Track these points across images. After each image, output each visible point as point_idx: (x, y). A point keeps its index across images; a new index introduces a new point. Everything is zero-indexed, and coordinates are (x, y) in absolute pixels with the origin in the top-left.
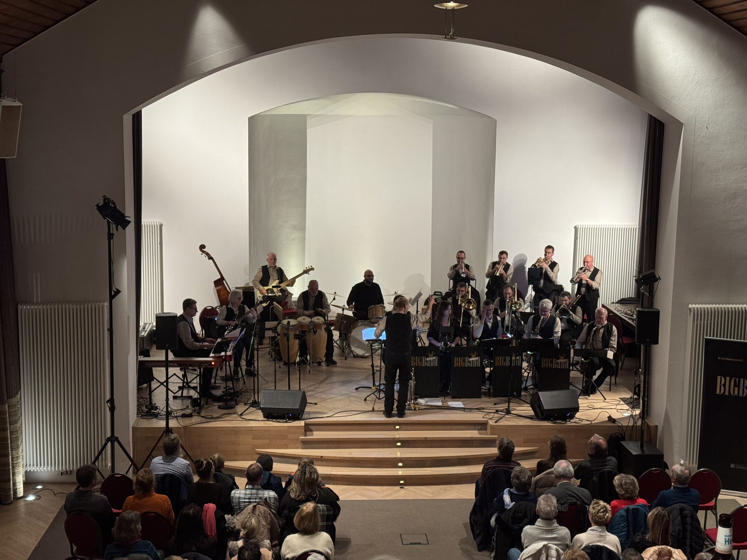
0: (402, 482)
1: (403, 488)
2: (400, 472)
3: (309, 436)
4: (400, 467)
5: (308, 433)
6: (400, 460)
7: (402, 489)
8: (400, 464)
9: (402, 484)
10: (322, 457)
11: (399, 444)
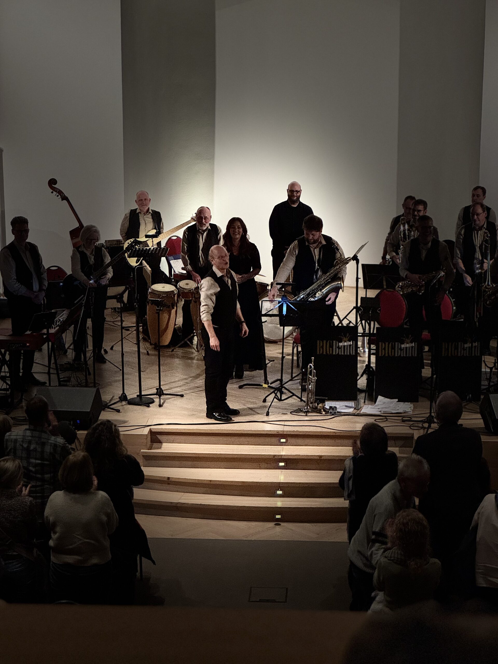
0: (278, 517)
1: (280, 525)
2: (279, 503)
3: (154, 449)
4: (280, 496)
5: (155, 445)
6: (279, 486)
7: (277, 527)
8: (279, 492)
9: (278, 520)
10: (169, 478)
11: (282, 464)
